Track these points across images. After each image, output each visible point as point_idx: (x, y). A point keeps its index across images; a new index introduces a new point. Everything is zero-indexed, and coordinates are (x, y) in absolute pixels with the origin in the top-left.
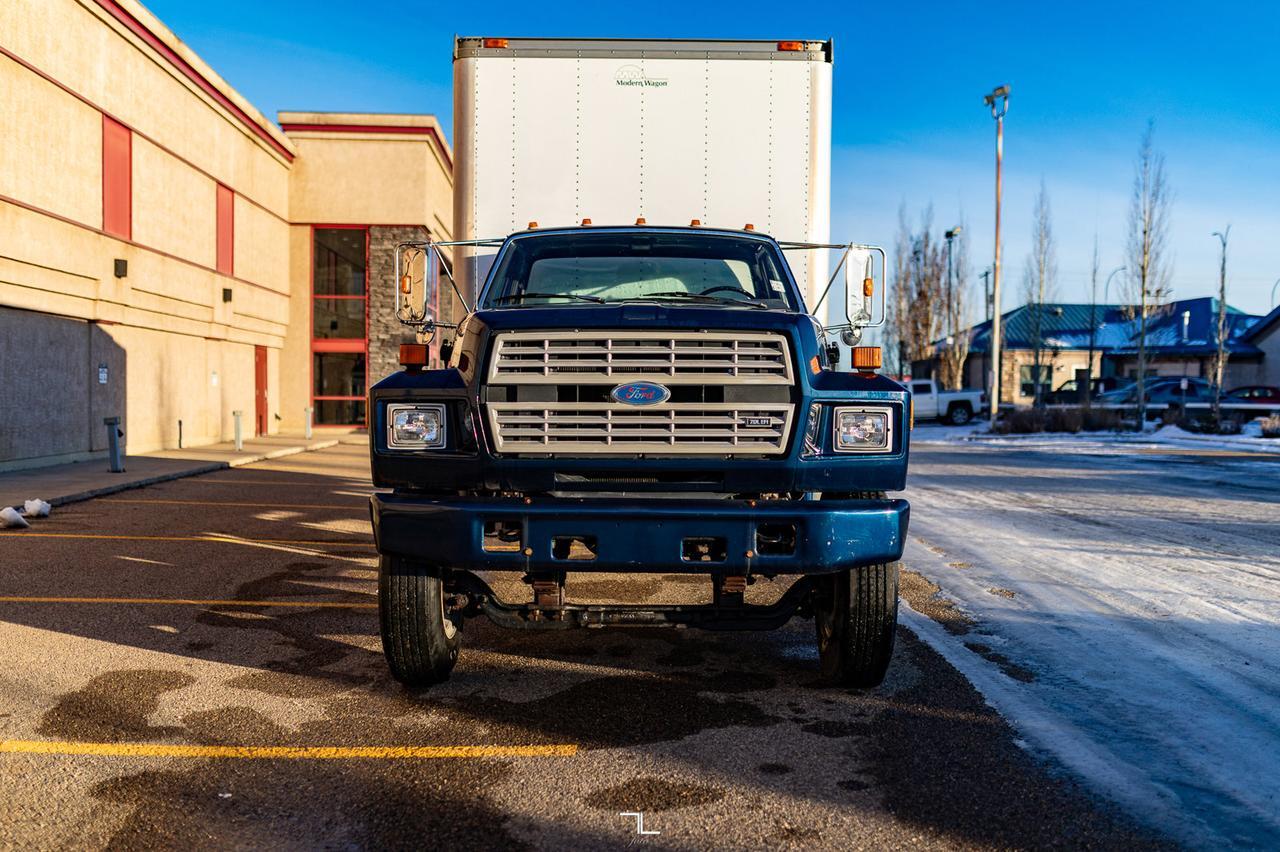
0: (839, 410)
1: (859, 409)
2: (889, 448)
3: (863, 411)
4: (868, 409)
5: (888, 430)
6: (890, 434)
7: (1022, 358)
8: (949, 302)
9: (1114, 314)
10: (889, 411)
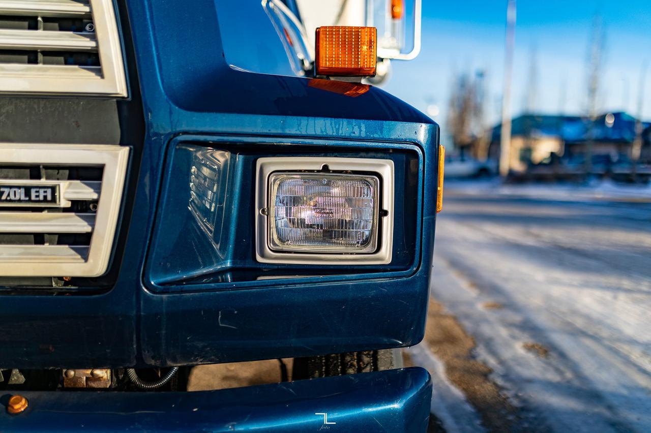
0: (269, 164)
1: (315, 163)
2: (386, 254)
3: (326, 169)
4: (336, 163)
5: (383, 213)
6: (388, 223)
7: (519, 143)
8: (478, 111)
9: (571, 120)
10: (387, 170)
